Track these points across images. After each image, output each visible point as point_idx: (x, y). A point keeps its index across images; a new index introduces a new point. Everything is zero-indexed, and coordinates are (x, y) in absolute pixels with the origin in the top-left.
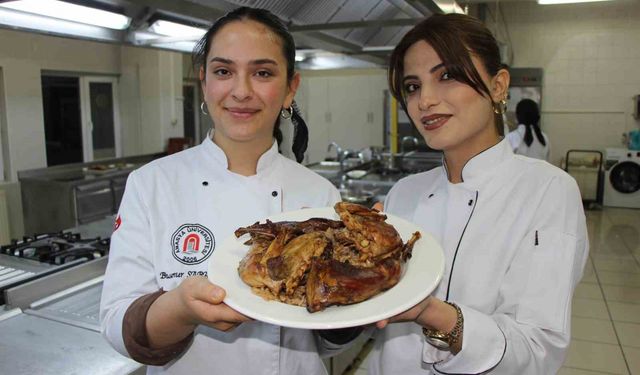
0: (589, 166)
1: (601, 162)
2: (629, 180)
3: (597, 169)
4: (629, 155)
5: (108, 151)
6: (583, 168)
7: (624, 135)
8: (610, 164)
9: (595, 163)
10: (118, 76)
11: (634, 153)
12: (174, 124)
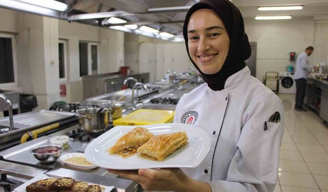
0: (273, 78)
1: (278, 77)
2: (288, 83)
3: (276, 79)
4: (288, 74)
5: (96, 71)
6: (272, 79)
7: (286, 67)
8: (281, 77)
9: (276, 77)
10: (99, 42)
11: (289, 73)
12: (121, 61)
